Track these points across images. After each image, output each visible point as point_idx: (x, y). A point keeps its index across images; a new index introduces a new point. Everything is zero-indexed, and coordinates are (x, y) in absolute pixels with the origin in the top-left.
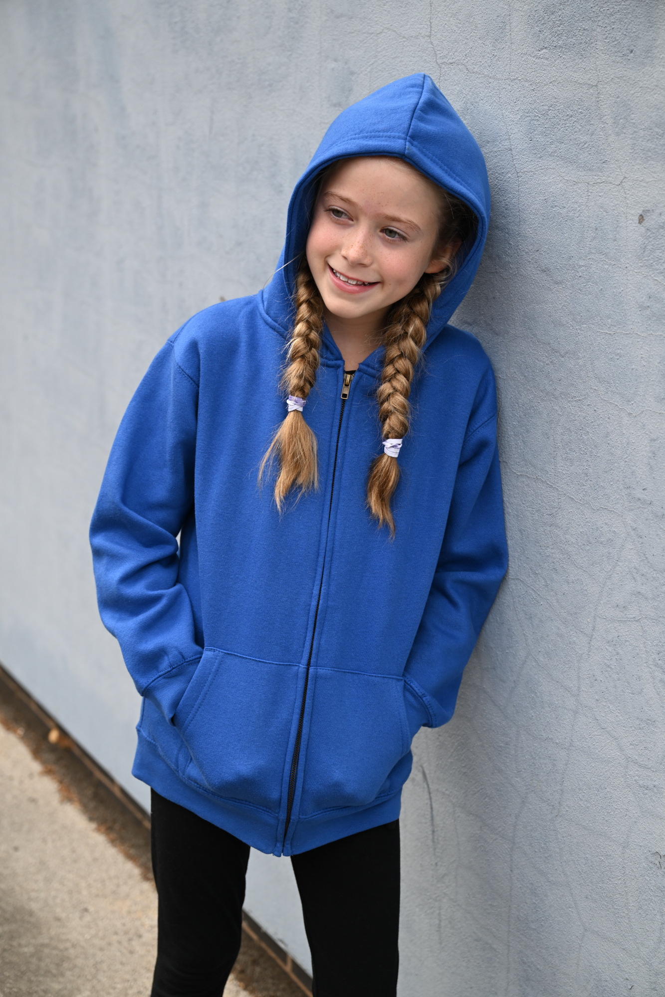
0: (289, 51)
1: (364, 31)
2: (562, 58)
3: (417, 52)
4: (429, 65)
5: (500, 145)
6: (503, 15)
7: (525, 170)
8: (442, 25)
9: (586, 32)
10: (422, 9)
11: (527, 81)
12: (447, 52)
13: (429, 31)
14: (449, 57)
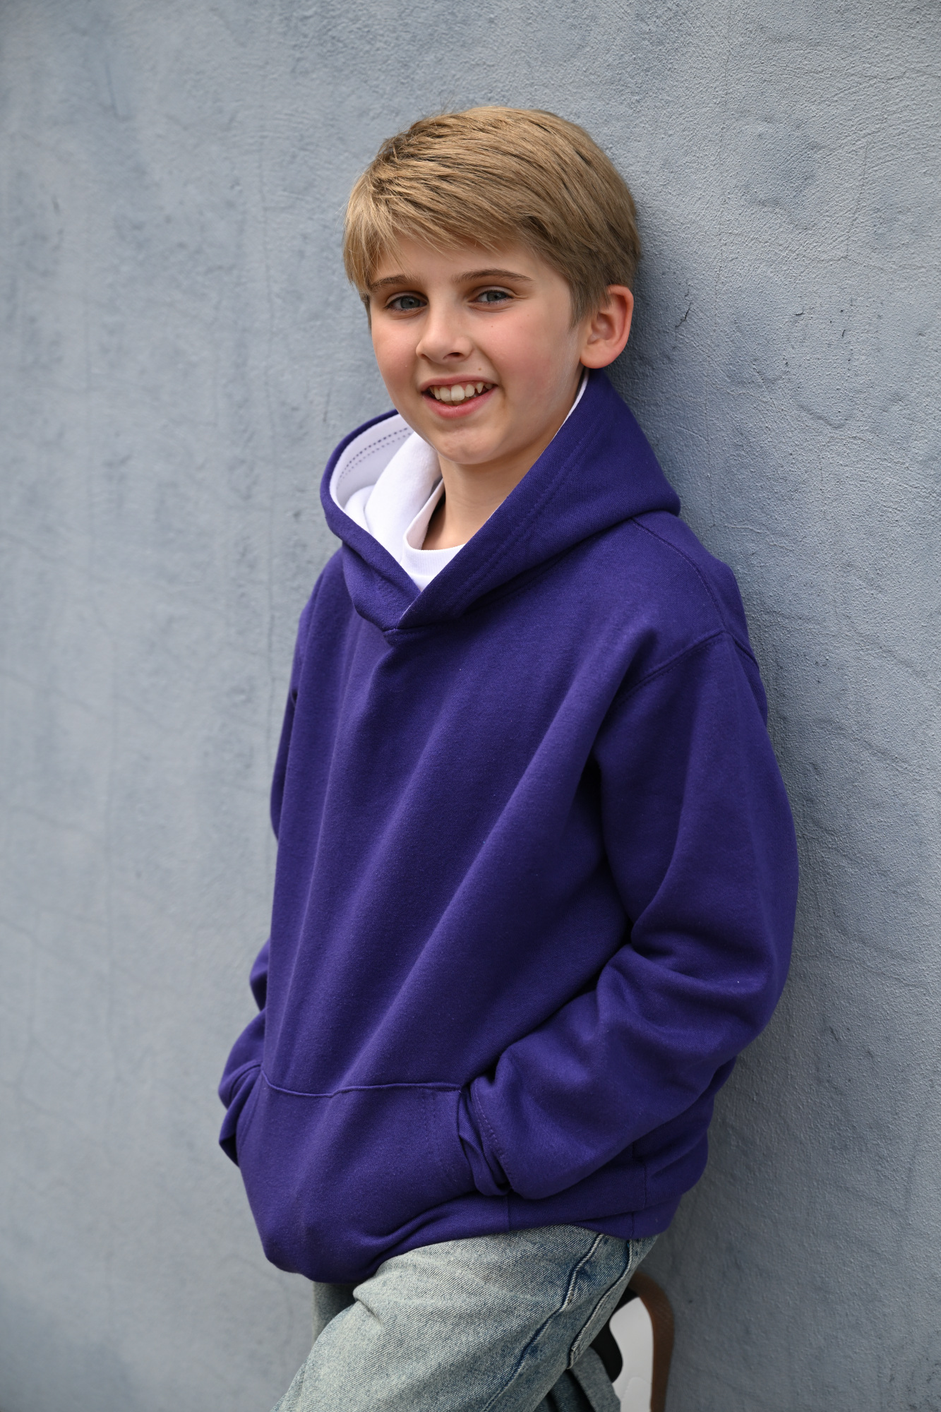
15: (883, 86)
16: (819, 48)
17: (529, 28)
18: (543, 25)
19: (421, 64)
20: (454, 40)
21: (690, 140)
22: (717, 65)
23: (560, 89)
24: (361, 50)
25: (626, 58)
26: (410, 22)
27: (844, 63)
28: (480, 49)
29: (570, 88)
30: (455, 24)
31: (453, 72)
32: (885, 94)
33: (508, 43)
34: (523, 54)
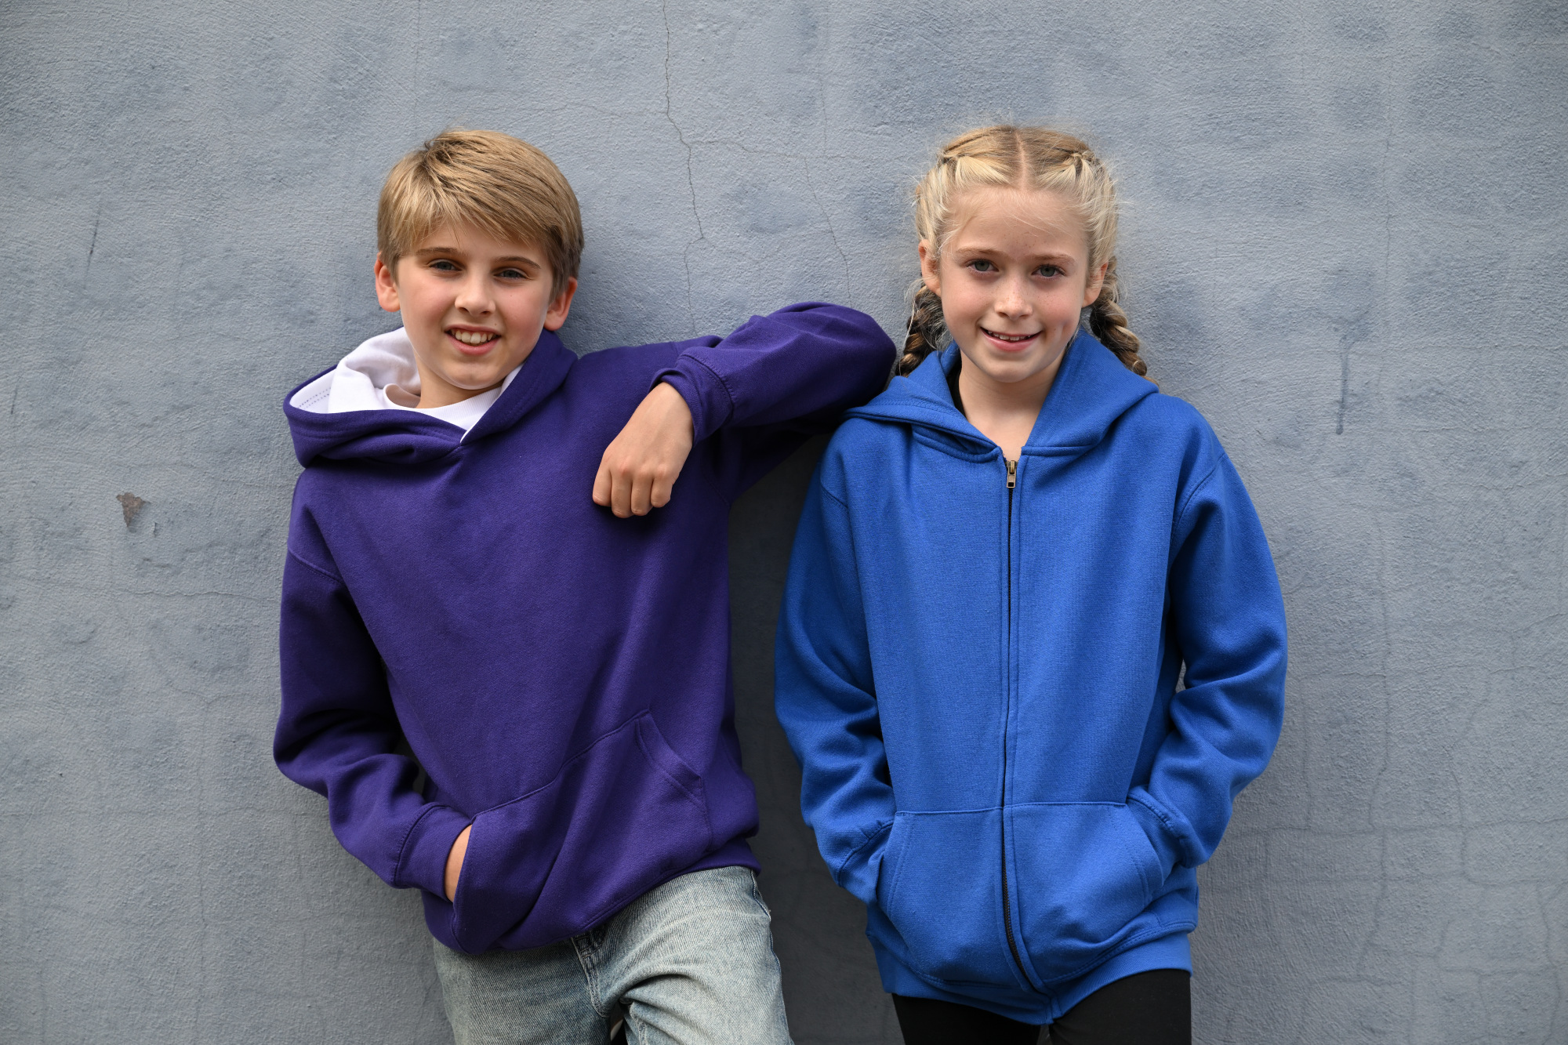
0: (329, 133)
1: (522, 107)
2: (913, 133)
3: (641, 131)
4: (667, 145)
5: (812, 228)
6: (810, 89)
7: (857, 251)
8: (690, 100)
9: (950, 108)
10: (651, 82)
11: (855, 157)
12: (703, 130)
13: (665, 105)
14: (706, 136)
15: (549, 115)
16: (494, 93)
17: (225, 93)
18: (240, 90)
19: (112, 125)
20: (147, 104)
21: (386, 162)
22: (406, 109)
23: (259, 134)
24: (44, 117)
25: (322, 108)
26: (98, 93)
27: (516, 103)
28: (175, 110)
29: (269, 133)
30: (148, 93)
31: (147, 128)
32: (551, 120)
33: (204, 104)
34: (220, 112)
